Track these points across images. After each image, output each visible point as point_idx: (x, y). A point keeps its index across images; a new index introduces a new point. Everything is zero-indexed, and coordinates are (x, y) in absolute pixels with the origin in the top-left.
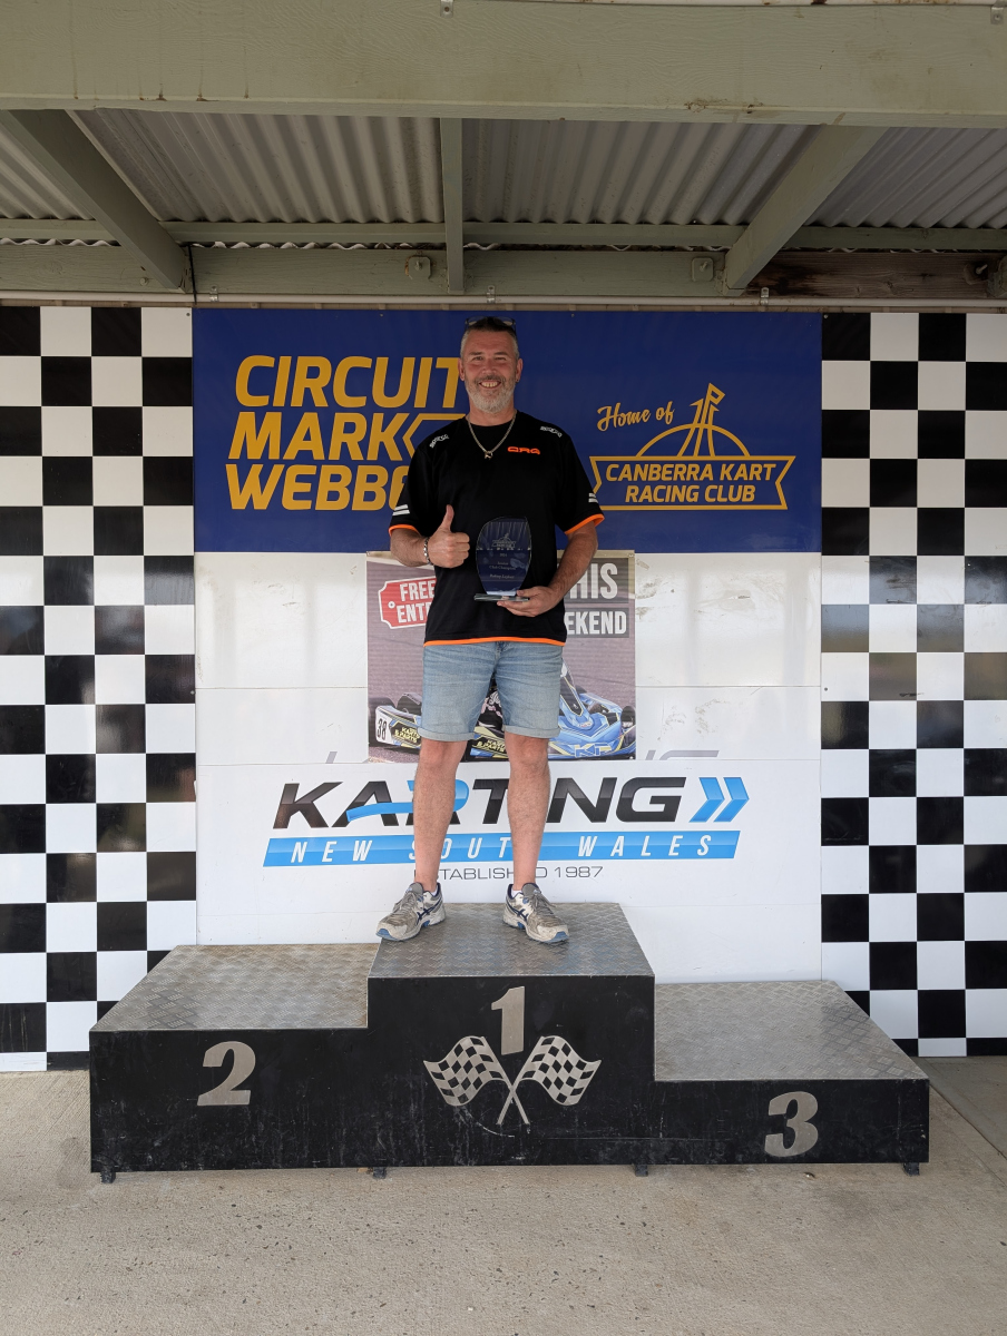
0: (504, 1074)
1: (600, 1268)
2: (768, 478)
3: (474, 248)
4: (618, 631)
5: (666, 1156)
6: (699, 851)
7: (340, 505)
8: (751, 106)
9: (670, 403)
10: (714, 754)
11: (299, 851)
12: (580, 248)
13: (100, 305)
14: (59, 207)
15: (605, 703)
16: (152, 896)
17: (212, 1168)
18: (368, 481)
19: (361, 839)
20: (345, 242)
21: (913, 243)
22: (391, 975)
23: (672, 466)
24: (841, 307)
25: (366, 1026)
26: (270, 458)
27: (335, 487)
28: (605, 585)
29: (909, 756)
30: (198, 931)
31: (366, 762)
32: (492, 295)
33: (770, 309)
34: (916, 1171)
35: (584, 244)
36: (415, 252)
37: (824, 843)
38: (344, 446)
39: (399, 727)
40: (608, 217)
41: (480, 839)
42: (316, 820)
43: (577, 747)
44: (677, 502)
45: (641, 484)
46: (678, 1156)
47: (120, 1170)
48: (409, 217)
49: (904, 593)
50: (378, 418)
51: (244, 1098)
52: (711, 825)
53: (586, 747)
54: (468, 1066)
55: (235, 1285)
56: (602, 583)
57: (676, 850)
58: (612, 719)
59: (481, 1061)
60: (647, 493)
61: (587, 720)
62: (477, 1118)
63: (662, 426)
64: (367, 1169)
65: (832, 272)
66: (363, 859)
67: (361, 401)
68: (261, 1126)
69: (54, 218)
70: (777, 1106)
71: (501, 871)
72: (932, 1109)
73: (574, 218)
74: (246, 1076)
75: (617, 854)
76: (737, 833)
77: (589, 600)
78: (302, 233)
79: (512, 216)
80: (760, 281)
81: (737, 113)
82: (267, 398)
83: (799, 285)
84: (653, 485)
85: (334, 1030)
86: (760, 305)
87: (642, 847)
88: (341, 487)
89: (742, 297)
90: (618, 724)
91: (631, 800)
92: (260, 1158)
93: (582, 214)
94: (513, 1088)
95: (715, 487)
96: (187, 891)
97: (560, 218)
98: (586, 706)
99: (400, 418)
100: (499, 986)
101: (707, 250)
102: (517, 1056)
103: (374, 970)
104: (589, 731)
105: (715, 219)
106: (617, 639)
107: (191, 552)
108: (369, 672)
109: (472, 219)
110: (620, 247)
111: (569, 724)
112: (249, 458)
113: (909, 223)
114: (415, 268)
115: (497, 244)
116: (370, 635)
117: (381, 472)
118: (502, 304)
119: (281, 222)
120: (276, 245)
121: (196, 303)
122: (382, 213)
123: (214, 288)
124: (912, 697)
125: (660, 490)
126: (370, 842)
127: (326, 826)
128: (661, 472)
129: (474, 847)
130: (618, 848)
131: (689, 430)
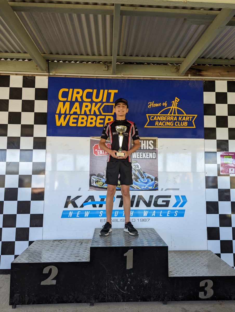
2: (190, 120)
3: (118, 64)
4: (153, 158)
6: (175, 215)
7: (84, 125)
9: (166, 102)
10: (178, 189)
11: (71, 214)
13: (25, 75)
14: (16, 50)
15: (150, 176)
16: (31, 226)
18: (91, 119)
19: (87, 211)
23: (167, 117)
24: (208, 79)
25: (89, 261)
26: (67, 113)
27: (83, 121)
28: (150, 146)
29: (228, 191)
30: (43, 236)
31: (88, 190)
32: (123, 75)
33: (191, 79)
37: (207, 213)
38: (85, 111)
39: (97, 181)
40: (151, 55)
41: (118, 211)
42: (75, 206)
43: (143, 187)
44: (168, 126)
45: (159, 121)
48: (103, 54)
50: (94, 104)
51: (54, 282)
52: (178, 208)
53: (145, 187)
56: (149, 145)
57: (169, 214)
58: (152, 180)
60: (161, 123)
61: (146, 180)
63: (164, 107)
65: (206, 71)
66: (87, 216)
67: (90, 100)
69: (14, 52)
70: (202, 284)
71: (123, 220)
74: (55, 276)
75: (153, 215)
76: (184, 210)
77: (146, 150)
79: (128, 54)
80: (188, 72)
82: (66, 99)
84: (162, 121)
86: (188, 78)
87: (160, 214)
88: (84, 121)
89: (184, 76)
90: (153, 181)
91: (157, 201)
95: (177, 122)
96: (40, 224)
97: (140, 55)
98: (145, 177)
99: (99, 104)
100: (126, 249)
101: (175, 65)
102: (131, 269)
103: (91, 245)
104: (146, 183)
105: (178, 56)
106: (153, 160)
107: (45, 136)
108: (90, 167)
109: (118, 55)
110: (154, 64)
111: (141, 181)
112: (61, 113)
113: (225, 58)
114: (104, 68)
115: (124, 63)
116: (90, 158)
117: (94, 117)
118: (125, 77)
119: (71, 55)
120: (70, 62)
121: (49, 75)
122: (96, 53)
123: (54, 71)
124: (229, 175)
125: (164, 123)
126: (89, 212)
127: (77, 207)
128: (164, 118)
129: (116, 213)
130: (154, 214)
131: (171, 108)
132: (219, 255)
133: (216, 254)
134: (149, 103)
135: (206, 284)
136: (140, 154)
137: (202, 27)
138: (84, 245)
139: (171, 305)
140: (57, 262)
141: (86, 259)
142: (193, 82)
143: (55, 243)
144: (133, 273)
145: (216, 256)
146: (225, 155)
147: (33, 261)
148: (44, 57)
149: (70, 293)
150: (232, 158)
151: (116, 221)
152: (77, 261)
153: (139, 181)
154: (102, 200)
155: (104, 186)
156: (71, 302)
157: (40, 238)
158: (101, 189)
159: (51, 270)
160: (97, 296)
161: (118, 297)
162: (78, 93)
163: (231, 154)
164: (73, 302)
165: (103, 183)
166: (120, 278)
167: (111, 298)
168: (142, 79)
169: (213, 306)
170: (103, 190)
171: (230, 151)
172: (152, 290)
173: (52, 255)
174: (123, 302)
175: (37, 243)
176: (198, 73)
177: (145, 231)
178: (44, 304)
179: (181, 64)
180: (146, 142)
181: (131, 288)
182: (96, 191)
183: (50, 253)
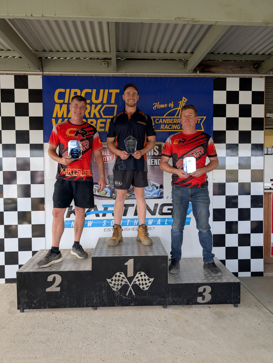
0: (128, 282)
1: (154, 332)
2: (199, 122)
3: (119, 59)
5: (171, 303)
8: (192, 19)
9: (173, 102)
11: (73, 224)
12: (148, 59)
13: (16, 75)
14: (5, 47)
15: (156, 184)
16: (33, 237)
17: (50, 308)
19: (90, 220)
20: (84, 57)
21: (238, 59)
22: (98, 256)
23: (173, 119)
24: (219, 76)
25: (91, 270)
26: (64, 117)
28: (155, 152)
29: (236, 197)
30: (46, 246)
32: (125, 72)
33: (200, 77)
34: (237, 306)
35: (149, 58)
36: (103, 60)
37: (213, 221)
40: (155, 50)
41: (122, 220)
44: (174, 129)
45: (165, 124)
46: (174, 303)
47: (25, 309)
48: (101, 50)
49: (235, 154)
50: (93, 106)
51: (58, 289)
54: (118, 280)
55: (56, 338)
58: (157, 188)
59: (122, 279)
60: (166, 126)
62: (121, 294)
63: (170, 108)
64: (92, 308)
65: (216, 66)
66: (90, 226)
68: (63, 297)
69: (3, 50)
70: (201, 290)
71: (128, 229)
72: (241, 290)
73: (146, 51)
74: (59, 283)
75: (158, 224)
76: (190, 218)
77: (151, 156)
78: (72, 55)
79: (129, 50)
80: (197, 69)
81: (189, 21)
82: (63, 100)
83: (207, 70)
84: (168, 124)
85: (82, 271)
86: (197, 75)
87: (165, 222)
89: (192, 73)
91: (162, 210)
92: (63, 305)
93: (148, 50)
94: (130, 286)
96: (43, 235)
97: (142, 51)
99: (99, 106)
100: (127, 259)
102: (131, 277)
103: (93, 255)
104: (151, 191)
105: (185, 52)
107: (42, 143)
109: (118, 51)
110: (159, 59)
112: (58, 117)
113: (236, 53)
115: (126, 58)
117: (94, 121)
118: (127, 75)
119: (66, 52)
120: (65, 58)
121: (43, 74)
122: (94, 49)
123: (48, 70)
124: (237, 181)
125: (170, 126)
126: (92, 221)
128: (170, 121)
130: (159, 222)
131: (178, 109)
132: (224, 262)
133: (221, 261)
139: (171, 309)
148: (36, 55)
154: (106, 209)
155: (107, 195)
158: (103, 198)
165: (106, 192)
168: (146, 76)
170: (107, 200)
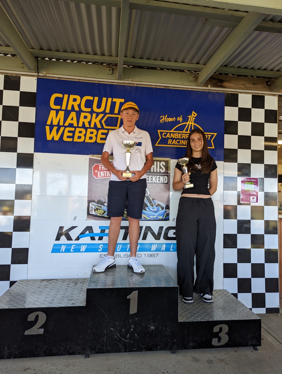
2: (209, 139)
3: (125, 67)
4: (165, 182)
7: (82, 140)
9: (181, 116)
11: (63, 248)
13: (7, 74)
15: (161, 203)
16: (12, 263)
18: (90, 133)
19: (83, 244)
23: (181, 134)
24: (231, 91)
25: (85, 305)
26: (60, 125)
27: (80, 135)
29: (248, 222)
31: (86, 220)
32: (131, 81)
33: (211, 91)
37: (224, 248)
38: (84, 123)
39: (97, 209)
40: (166, 59)
41: (121, 245)
42: (69, 238)
43: (152, 217)
45: (173, 139)
48: (107, 54)
50: (94, 115)
51: (41, 331)
53: (155, 217)
56: (160, 168)
58: (162, 208)
60: (174, 142)
61: (155, 208)
63: (179, 122)
65: (228, 81)
66: (84, 251)
67: (89, 110)
70: (216, 329)
71: (127, 255)
74: (43, 323)
75: (163, 250)
79: (137, 56)
80: (208, 82)
84: (176, 139)
86: (208, 89)
87: (171, 248)
88: (82, 135)
89: (203, 86)
90: (164, 210)
91: (168, 233)
96: (25, 261)
97: (152, 58)
98: (155, 204)
99: (101, 116)
100: (130, 291)
101: (193, 72)
102: (135, 314)
103: (88, 286)
104: (156, 212)
105: (197, 62)
106: (165, 184)
107: (33, 152)
108: (88, 192)
109: (125, 56)
110: (168, 70)
111: (150, 210)
112: (53, 124)
113: (251, 67)
114: (107, 71)
115: (132, 66)
116: (89, 181)
117: (95, 131)
118: (133, 84)
119: (67, 52)
120: (65, 60)
121: (38, 76)
122: (98, 52)
123: (44, 72)
124: (249, 204)
125: (178, 141)
126: (86, 245)
127: (72, 240)
128: (178, 136)
129: (119, 247)
130: (163, 248)
131: (187, 124)
132: (235, 295)
133: (233, 294)
134: (161, 117)
135: (221, 330)
136: (150, 178)
137: (226, 29)
138: (79, 285)
139: (180, 354)
140: (46, 307)
141: (82, 303)
142: (213, 94)
143: (43, 283)
144: (137, 319)
145: (233, 296)
146: (246, 181)
147: (15, 306)
148: (32, 54)
149: (61, 344)
150: (254, 185)
151: (118, 257)
152: (70, 305)
153: (147, 210)
154: (103, 231)
155: (105, 215)
156: (62, 354)
157: (24, 277)
158: (101, 219)
159: (37, 317)
160: (94, 346)
161: (119, 347)
162: (75, 100)
163: (253, 180)
164: (64, 355)
165: (104, 211)
166: (122, 325)
167: (110, 348)
168: (154, 87)
169: (228, 354)
170: (104, 220)
171: (252, 176)
172: (159, 337)
173: (39, 298)
174: (124, 352)
175: (21, 283)
176: (219, 84)
177: (153, 268)
178: (28, 357)
179: (200, 72)
180: (157, 163)
181: (135, 336)
182: (95, 221)
183: (37, 295)
